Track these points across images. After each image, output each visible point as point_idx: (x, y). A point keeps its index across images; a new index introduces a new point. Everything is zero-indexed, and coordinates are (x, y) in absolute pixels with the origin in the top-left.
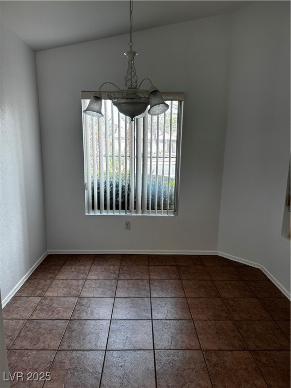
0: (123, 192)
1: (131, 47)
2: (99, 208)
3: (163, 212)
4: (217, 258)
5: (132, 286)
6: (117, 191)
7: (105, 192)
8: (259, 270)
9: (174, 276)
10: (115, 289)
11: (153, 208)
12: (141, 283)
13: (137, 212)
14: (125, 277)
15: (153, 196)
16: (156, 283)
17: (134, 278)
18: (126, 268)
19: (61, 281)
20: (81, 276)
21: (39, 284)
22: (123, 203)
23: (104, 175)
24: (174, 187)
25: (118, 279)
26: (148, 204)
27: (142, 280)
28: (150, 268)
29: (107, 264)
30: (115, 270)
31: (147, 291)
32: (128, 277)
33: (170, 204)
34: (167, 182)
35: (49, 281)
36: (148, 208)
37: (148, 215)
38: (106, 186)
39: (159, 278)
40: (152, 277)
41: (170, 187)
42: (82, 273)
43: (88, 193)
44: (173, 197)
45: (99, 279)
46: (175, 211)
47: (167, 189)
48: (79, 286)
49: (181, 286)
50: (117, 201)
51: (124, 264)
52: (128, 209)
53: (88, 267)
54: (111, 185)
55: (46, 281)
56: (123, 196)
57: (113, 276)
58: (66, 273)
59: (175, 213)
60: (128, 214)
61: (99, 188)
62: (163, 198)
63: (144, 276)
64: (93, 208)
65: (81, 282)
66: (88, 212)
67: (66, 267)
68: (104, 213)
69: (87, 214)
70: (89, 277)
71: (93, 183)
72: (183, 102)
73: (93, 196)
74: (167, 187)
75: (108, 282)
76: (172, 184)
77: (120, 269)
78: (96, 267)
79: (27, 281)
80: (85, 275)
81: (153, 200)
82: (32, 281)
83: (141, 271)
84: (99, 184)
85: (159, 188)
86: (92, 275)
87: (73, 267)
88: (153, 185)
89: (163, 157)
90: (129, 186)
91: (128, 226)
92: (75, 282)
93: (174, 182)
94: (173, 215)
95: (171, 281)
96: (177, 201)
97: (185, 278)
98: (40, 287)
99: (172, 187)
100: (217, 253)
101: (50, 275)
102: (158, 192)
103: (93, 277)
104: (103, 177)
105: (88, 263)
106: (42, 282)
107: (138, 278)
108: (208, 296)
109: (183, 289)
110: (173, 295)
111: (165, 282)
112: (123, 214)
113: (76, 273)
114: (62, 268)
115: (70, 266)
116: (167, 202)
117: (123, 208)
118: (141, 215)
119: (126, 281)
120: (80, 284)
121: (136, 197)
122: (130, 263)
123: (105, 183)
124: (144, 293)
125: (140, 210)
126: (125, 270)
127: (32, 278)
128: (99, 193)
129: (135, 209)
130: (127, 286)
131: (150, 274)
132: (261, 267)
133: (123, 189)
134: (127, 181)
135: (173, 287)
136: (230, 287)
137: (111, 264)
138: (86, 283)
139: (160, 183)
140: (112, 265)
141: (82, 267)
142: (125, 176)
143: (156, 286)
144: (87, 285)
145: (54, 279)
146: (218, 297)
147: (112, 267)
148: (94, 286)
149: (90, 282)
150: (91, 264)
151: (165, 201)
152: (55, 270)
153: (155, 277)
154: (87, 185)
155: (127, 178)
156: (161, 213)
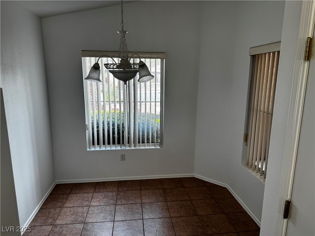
0: (118, 130)
1: (122, 26)
2: (98, 144)
3: (151, 145)
4: (194, 179)
5: (127, 210)
6: (113, 129)
7: (104, 130)
8: (226, 188)
9: (161, 198)
10: (114, 213)
11: (143, 142)
12: (134, 206)
13: (130, 146)
14: (121, 203)
15: (143, 132)
16: (147, 207)
17: (129, 203)
18: (122, 194)
19: (69, 209)
20: (85, 203)
21: (49, 213)
22: (119, 138)
23: (102, 115)
24: (159, 124)
25: (116, 205)
26: (139, 139)
27: (135, 204)
28: (142, 192)
29: (106, 191)
30: (113, 196)
31: (140, 214)
32: (124, 202)
33: (157, 138)
34: (154, 120)
35: (58, 209)
36: (139, 143)
37: (139, 148)
38: (104, 125)
39: (149, 201)
40: (143, 201)
41: (156, 124)
42: (86, 201)
43: (89, 132)
44: (159, 132)
45: (100, 205)
46: (161, 144)
47: (154, 126)
48: (83, 213)
49: (167, 207)
50: (114, 138)
51: (120, 190)
52: (123, 143)
53: (90, 195)
54: (108, 124)
55: (55, 210)
56: (119, 133)
57: (112, 201)
58: (72, 201)
59: (161, 145)
60: (123, 148)
61: (98, 127)
62: (151, 133)
63: (137, 200)
64: (93, 144)
65: (85, 209)
66: (90, 148)
67: (72, 195)
68: (103, 148)
69: (88, 150)
70: (92, 204)
71: (93, 123)
72: (164, 60)
73: (93, 134)
74: (154, 124)
75: (108, 208)
76: (158, 122)
77: (117, 195)
78: (97, 195)
79: (39, 211)
80: (89, 202)
81: (143, 135)
82: (44, 210)
83: (134, 195)
84: (98, 124)
85: (148, 125)
86: (95, 202)
87: (78, 195)
88: (142, 123)
89: (150, 102)
90: (123, 124)
91: (123, 157)
92: (80, 209)
93: (159, 120)
94: (159, 147)
95: (159, 203)
96: (162, 135)
97: (170, 200)
98: (51, 216)
99: (158, 124)
100: (194, 175)
101: (59, 204)
102: (147, 128)
103: (95, 204)
104: (101, 117)
105: (91, 191)
106: (52, 211)
107: (132, 202)
108: (188, 215)
109: (168, 209)
110: (161, 216)
111: (154, 205)
112: (119, 148)
113: (80, 201)
114: (69, 196)
115: (75, 195)
116: (154, 137)
117: (119, 143)
118: (134, 148)
119: (122, 206)
120: (85, 211)
121: (129, 133)
122: (125, 189)
123: (103, 123)
124: (137, 216)
125: (133, 144)
126: (122, 196)
127: (44, 208)
128: (98, 131)
129: (128, 143)
130: (123, 210)
131: (142, 197)
132: (226, 186)
133: (118, 127)
134: (121, 120)
135: (161, 208)
136: (204, 205)
137: (109, 190)
138: (90, 209)
139: (148, 121)
140: (111, 191)
141: (86, 195)
142: (120, 116)
143: (147, 209)
144: (90, 212)
145: (62, 207)
146: (196, 215)
147: (110, 194)
148: (96, 212)
149: (93, 208)
150: (93, 191)
151: (152, 135)
152: (63, 199)
153: (146, 201)
154: (88, 126)
155: (122, 118)
156: (149, 146)
